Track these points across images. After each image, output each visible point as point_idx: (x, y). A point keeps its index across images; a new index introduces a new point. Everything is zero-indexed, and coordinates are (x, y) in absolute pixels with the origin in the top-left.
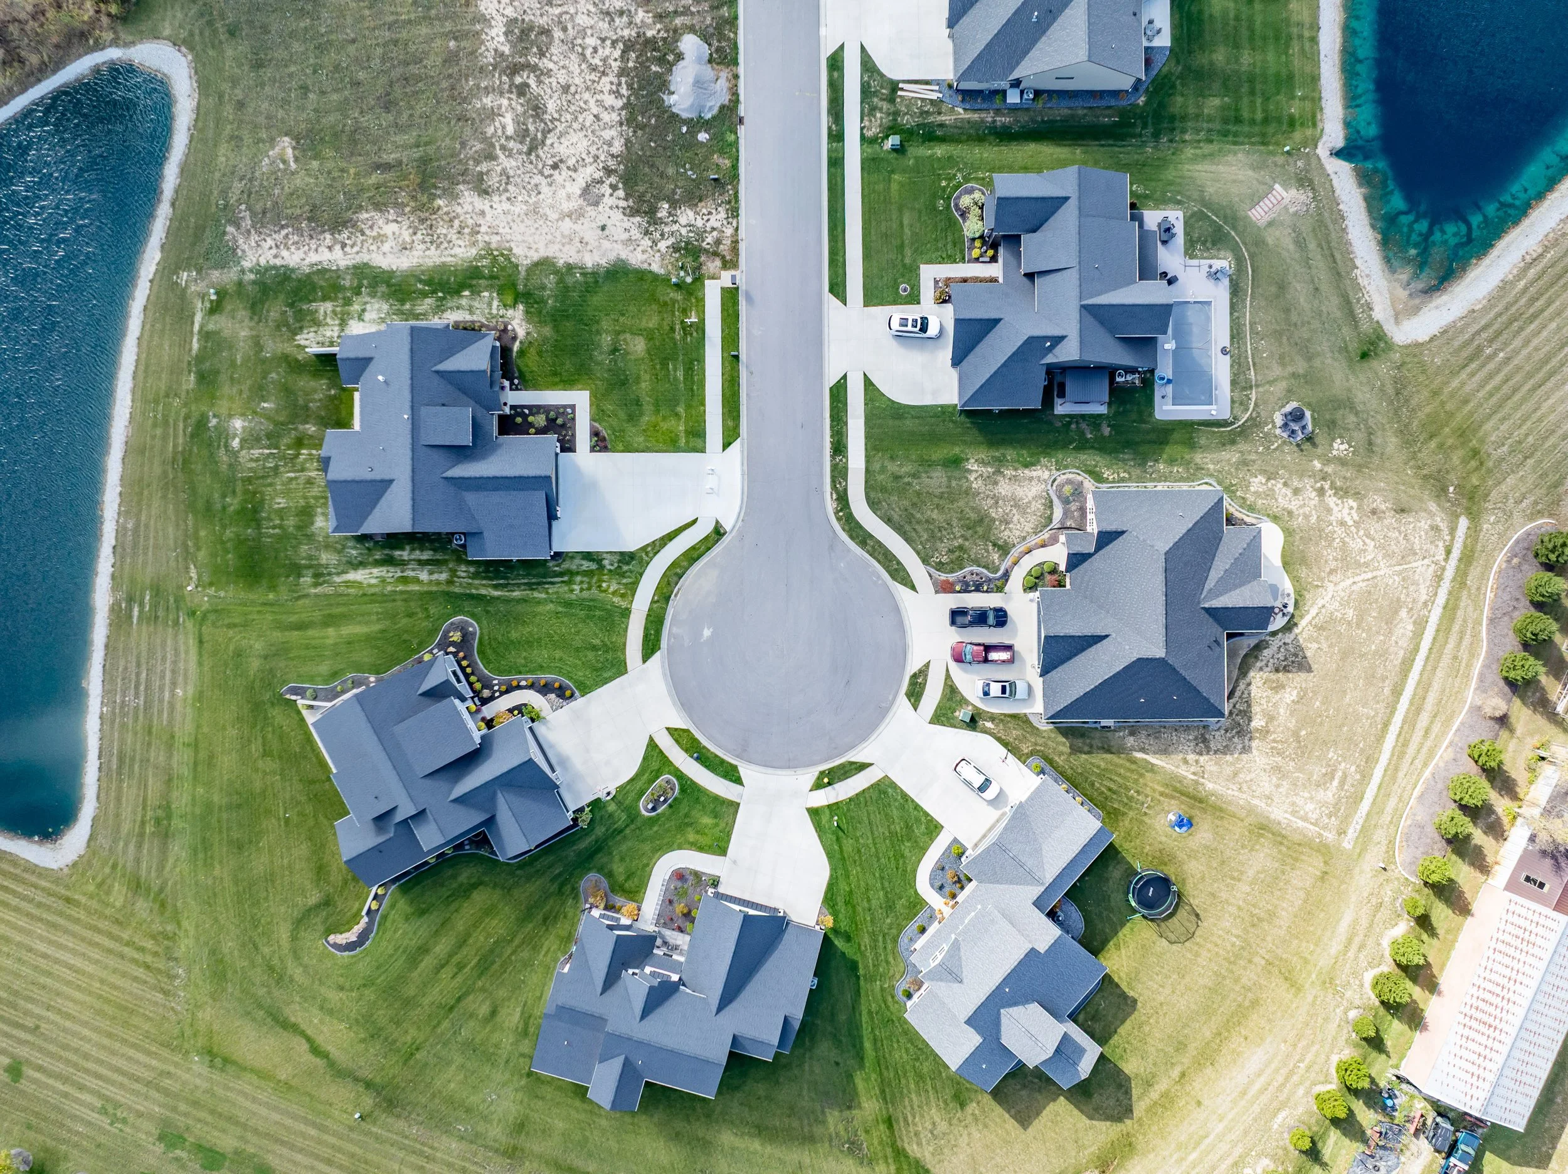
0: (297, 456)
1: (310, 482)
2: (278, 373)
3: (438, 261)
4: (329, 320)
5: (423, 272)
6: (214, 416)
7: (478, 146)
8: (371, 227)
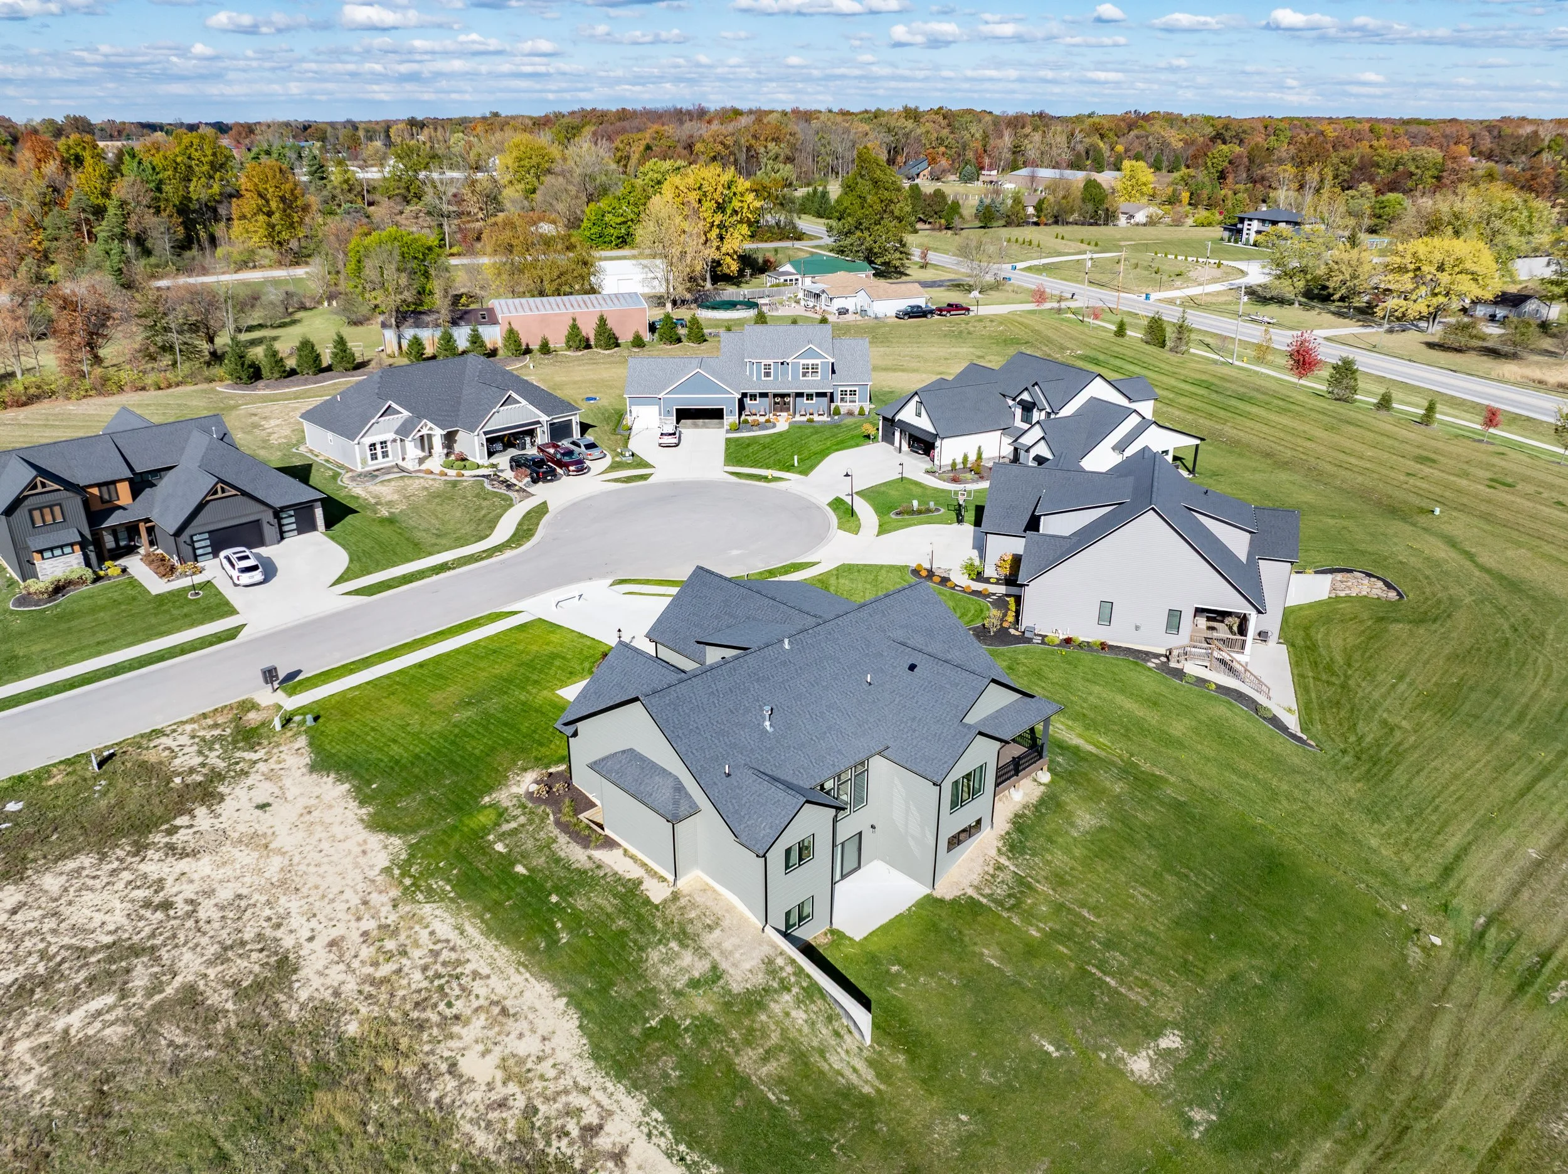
0: (1055, 935)
1: (1059, 880)
2: (974, 1072)
3: (489, 945)
4: (775, 1038)
5: (533, 951)
6: (1190, 1123)
7: (171, 1032)
8: (502, 1104)
